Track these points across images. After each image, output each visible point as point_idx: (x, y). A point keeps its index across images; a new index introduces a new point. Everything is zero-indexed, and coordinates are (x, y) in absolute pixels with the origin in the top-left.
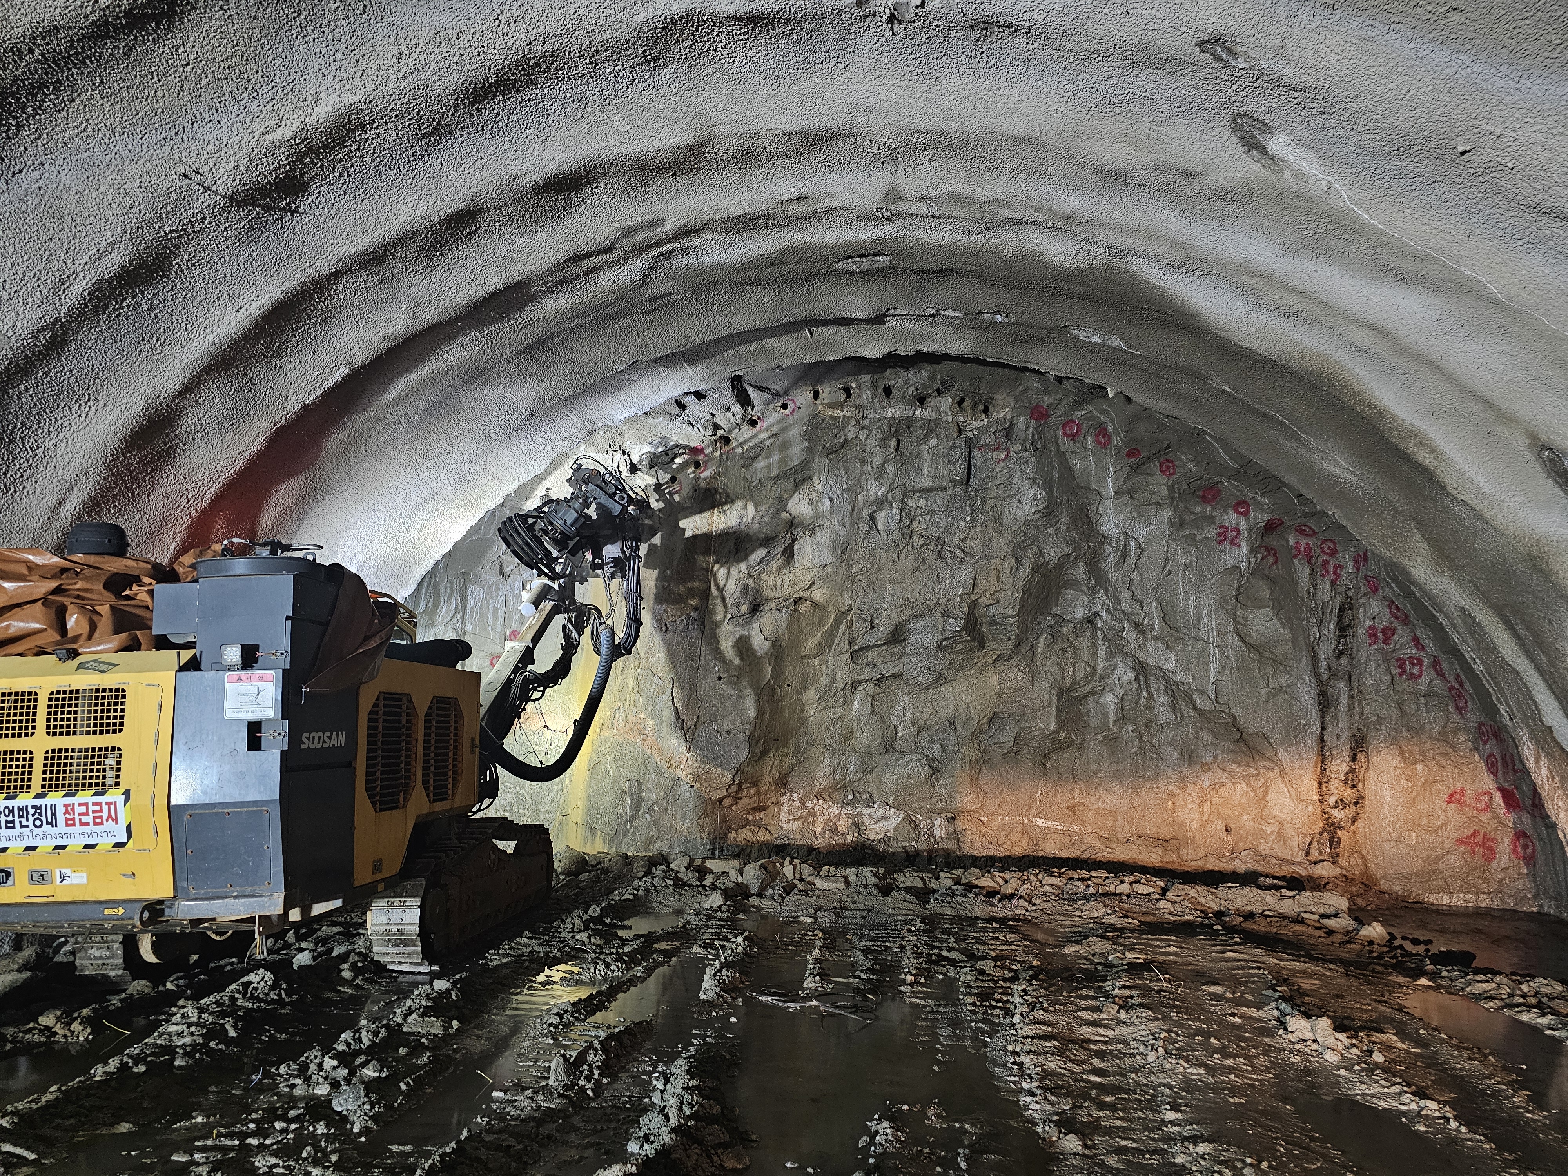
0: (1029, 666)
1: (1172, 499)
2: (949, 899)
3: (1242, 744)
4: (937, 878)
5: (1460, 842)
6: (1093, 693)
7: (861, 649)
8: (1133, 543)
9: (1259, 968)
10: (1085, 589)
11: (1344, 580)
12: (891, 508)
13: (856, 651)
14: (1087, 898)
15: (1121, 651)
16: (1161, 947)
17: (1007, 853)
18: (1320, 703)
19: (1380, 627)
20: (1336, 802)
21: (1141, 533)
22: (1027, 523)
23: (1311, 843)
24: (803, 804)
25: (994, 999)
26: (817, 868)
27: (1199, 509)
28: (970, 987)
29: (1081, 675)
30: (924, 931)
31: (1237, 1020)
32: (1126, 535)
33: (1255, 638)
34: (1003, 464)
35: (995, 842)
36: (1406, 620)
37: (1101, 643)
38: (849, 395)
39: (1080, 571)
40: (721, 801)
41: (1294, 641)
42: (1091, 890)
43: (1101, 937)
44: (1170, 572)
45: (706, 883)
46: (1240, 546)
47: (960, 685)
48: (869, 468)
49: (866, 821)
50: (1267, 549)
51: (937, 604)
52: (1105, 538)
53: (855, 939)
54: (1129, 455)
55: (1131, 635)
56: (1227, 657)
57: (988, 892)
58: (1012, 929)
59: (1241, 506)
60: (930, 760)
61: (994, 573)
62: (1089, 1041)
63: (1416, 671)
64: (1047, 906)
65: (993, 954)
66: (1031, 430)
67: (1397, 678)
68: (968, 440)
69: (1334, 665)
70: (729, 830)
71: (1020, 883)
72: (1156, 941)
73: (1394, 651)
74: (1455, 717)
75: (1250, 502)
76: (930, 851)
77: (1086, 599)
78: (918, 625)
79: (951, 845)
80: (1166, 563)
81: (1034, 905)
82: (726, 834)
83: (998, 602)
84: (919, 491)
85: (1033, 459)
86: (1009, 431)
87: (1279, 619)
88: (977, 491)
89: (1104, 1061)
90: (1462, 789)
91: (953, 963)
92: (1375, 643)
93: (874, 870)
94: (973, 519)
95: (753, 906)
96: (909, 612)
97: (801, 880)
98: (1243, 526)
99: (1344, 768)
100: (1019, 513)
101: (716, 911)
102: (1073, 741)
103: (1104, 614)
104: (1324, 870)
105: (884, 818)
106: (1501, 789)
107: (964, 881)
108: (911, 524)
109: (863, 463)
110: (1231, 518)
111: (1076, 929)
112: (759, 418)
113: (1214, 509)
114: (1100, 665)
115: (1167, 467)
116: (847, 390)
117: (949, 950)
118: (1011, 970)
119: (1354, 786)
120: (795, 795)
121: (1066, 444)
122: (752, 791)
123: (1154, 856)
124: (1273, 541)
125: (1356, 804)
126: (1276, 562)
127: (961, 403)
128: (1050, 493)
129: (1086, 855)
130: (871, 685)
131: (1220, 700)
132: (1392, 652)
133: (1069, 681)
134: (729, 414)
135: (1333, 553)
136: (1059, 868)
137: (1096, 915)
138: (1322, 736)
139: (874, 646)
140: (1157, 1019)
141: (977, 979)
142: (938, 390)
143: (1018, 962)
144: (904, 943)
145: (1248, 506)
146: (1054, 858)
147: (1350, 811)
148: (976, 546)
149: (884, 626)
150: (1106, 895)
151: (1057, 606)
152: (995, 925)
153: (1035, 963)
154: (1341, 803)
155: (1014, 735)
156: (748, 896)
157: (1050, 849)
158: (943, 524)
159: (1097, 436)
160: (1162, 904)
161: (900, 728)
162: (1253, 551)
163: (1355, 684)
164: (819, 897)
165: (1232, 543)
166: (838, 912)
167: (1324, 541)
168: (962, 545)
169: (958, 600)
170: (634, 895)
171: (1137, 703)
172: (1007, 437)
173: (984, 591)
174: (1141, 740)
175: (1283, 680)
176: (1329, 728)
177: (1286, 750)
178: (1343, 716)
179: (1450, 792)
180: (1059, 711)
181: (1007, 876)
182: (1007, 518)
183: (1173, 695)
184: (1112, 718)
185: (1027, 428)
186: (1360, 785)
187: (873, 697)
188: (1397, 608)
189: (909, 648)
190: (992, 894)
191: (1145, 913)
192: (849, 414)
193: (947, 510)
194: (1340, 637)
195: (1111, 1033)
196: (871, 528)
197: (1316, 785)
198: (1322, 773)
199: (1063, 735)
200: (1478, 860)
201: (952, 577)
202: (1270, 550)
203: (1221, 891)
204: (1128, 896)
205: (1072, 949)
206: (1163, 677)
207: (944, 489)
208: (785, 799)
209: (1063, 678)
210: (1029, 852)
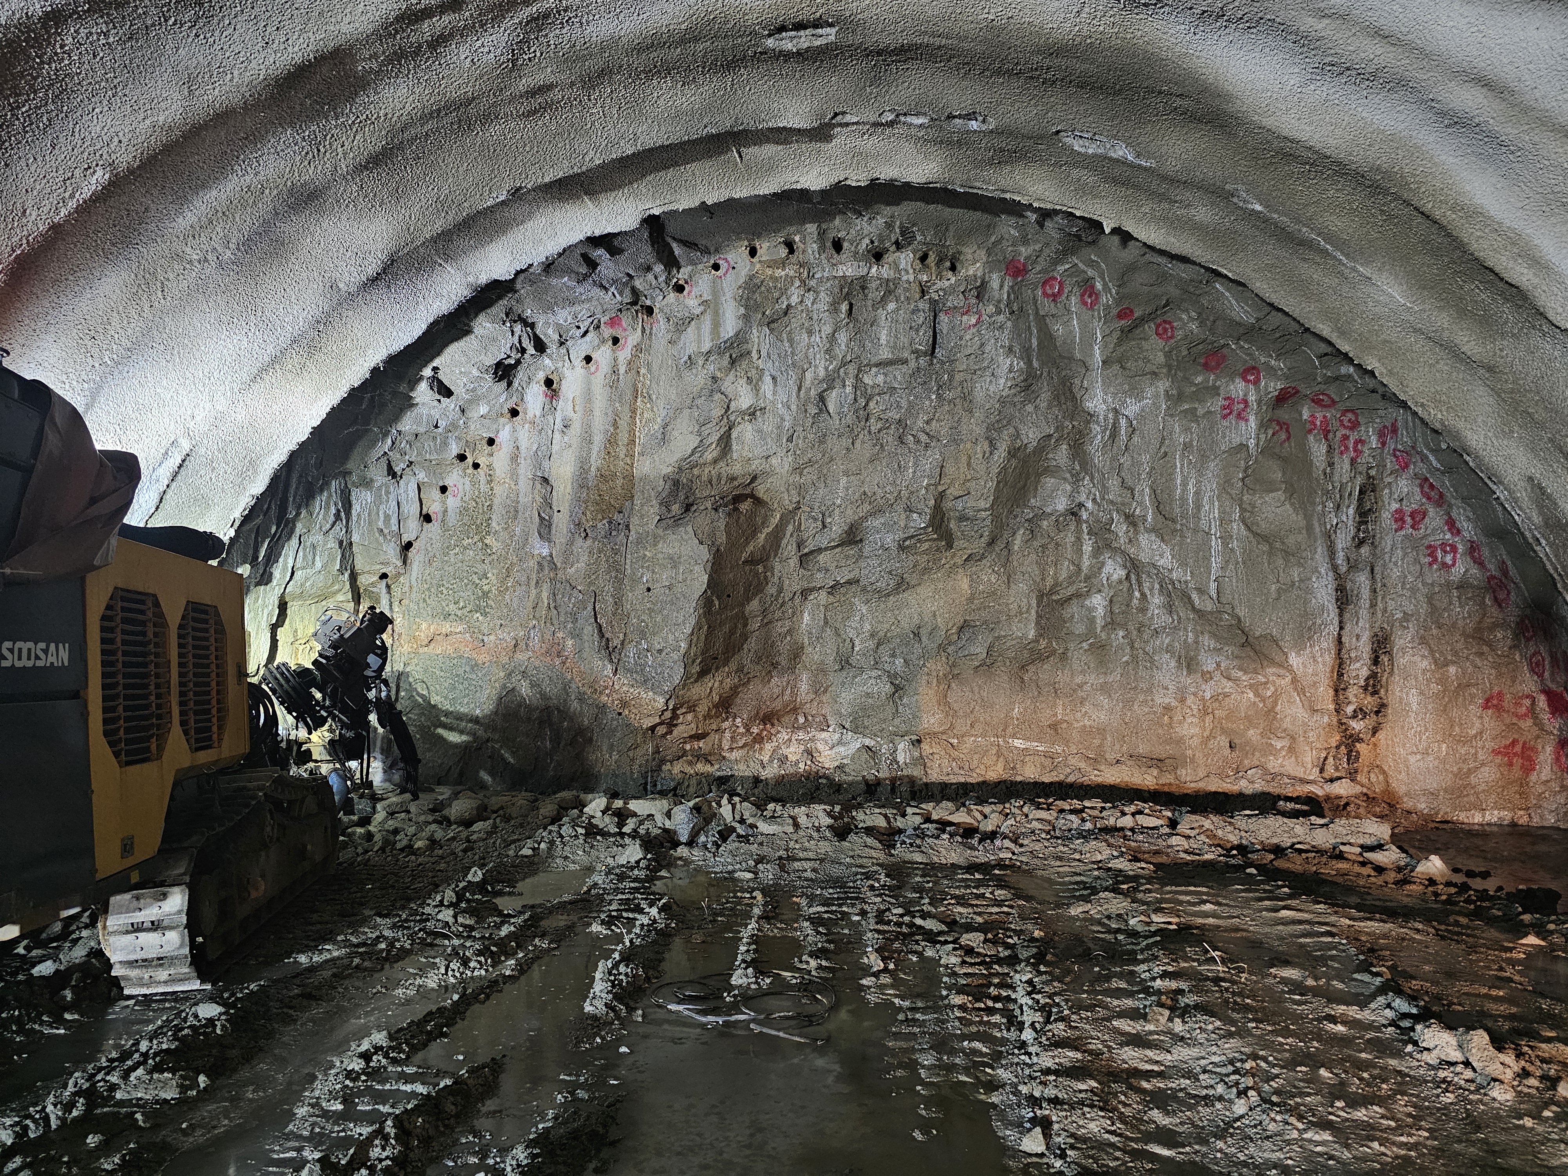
0: (1004, 566)
1: (1169, 367)
2: (918, 842)
3: (1249, 649)
4: (904, 815)
5: (1496, 752)
6: (1078, 595)
7: (812, 552)
8: (1123, 422)
9: (1332, 935)
10: (1068, 475)
11: (1366, 457)
12: (844, 386)
13: (806, 554)
14: (1085, 836)
15: (1108, 546)
16: (1194, 904)
17: (981, 779)
18: (1337, 600)
19: (1408, 510)
20: (1355, 711)
21: (1132, 408)
22: (1002, 401)
23: (1326, 758)
24: (748, 730)
25: (989, 997)
26: (760, 806)
27: (1199, 379)
28: (954, 974)
29: (1064, 575)
30: (890, 888)
31: (1340, 1028)
32: (1116, 411)
33: (1264, 527)
34: (975, 330)
35: (966, 768)
36: (1440, 501)
37: (1087, 537)
38: (791, 251)
39: (1062, 455)
40: (653, 729)
41: (1309, 528)
42: (1088, 826)
43: (1113, 891)
44: (1166, 454)
45: (626, 829)
46: (1247, 420)
47: (925, 591)
48: (818, 339)
49: (820, 746)
50: (1278, 423)
51: (899, 497)
52: (1092, 416)
53: (804, 902)
54: (1120, 316)
55: (1121, 528)
56: (1232, 550)
57: (965, 830)
58: (1001, 883)
59: (1250, 372)
60: (892, 677)
61: (964, 459)
62: (1137, 1073)
63: (1448, 559)
64: (1038, 846)
65: (980, 920)
66: (1006, 288)
67: (1426, 569)
68: (933, 303)
69: (1353, 556)
70: (663, 761)
71: (1003, 818)
72: (1186, 894)
73: (1425, 536)
74: (1494, 611)
75: (1261, 367)
76: (893, 780)
77: (1069, 488)
78: (877, 522)
79: (917, 772)
80: (1162, 443)
81: (1021, 846)
82: (660, 766)
83: (969, 493)
84: (877, 365)
85: (1009, 324)
86: (981, 290)
87: (1292, 504)
88: (943, 363)
89: (1167, 1113)
90: (1500, 693)
91: (932, 938)
92: (1402, 528)
93: (828, 808)
94: (939, 396)
95: (680, 858)
96: (867, 507)
97: (742, 821)
98: (1252, 398)
99: (1365, 672)
100: (992, 388)
101: (632, 868)
102: (1055, 650)
103: (1089, 505)
104: (1343, 789)
105: (840, 743)
106: (1547, 692)
107: (935, 817)
108: (867, 404)
109: (810, 333)
110: (1238, 388)
111: (1078, 879)
112: (686, 282)
113: (1218, 378)
114: (1086, 563)
115: (1164, 330)
116: (790, 246)
117: (924, 916)
118: (1007, 946)
119: (1375, 693)
120: (738, 720)
121: (1047, 306)
122: (689, 717)
123: (1149, 778)
124: (1284, 414)
125: (1377, 713)
126: (1288, 438)
127: (924, 258)
128: (1029, 363)
129: (1072, 779)
130: (823, 594)
131: (1221, 599)
132: (1422, 539)
133: (1049, 582)
134: (650, 276)
135: (1354, 426)
136: (1047, 797)
137: (1099, 858)
138: (1340, 636)
139: (826, 549)
140: (1231, 1035)
141: (964, 962)
142: (897, 243)
143: (1014, 931)
144: (866, 907)
145: (1259, 373)
146: (1036, 783)
147: (1370, 721)
148: (942, 428)
149: (837, 528)
150: (1106, 830)
151: (1035, 497)
152: (977, 876)
153: (1037, 934)
154: (1360, 713)
155: (987, 645)
156: (676, 844)
157: (1030, 772)
158: (904, 404)
159: (1082, 295)
160: (1174, 840)
161: (857, 642)
162: (1263, 426)
163: (1378, 577)
164: (761, 844)
165: (1239, 416)
166: (783, 863)
167: (1345, 412)
168: (926, 427)
169: (923, 491)
170: (534, 849)
171: (1128, 606)
172: (977, 297)
173: (952, 483)
174: (1132, 647)
175: (1296, 573)
176: (1348, 627)
177: (1298, 654)
178: (1364, 613)
179: (1487, 696)
180: (1039, 616)
181: (987, 809)
182: (979, 394)
183: (1169, 596)
184: (1100, 622)
185: (1001, 286)
186: (1382, 692)
187: (826, 607)
188: (1432, 486)
189: (867, 550)
190: (969, 832)
191: (1157, 853)
192: (792, 273)
193: (909, 388)
194: (1360, 523)
195: (1167, 1058)
196: (821, 410)
197: (1331, 692)
198: (1338, 679)
199: (1043, 643)
200: (1517, 772)
201: (916, 465)
202: (1283, 425)
203: (1240, 821)
204: (1132, 830)
205: (1080, 910)
206: (1157, 575)
207: (905, 362)
208: (726, 724)
209: (1043, 579)
210: (1005, 776)
